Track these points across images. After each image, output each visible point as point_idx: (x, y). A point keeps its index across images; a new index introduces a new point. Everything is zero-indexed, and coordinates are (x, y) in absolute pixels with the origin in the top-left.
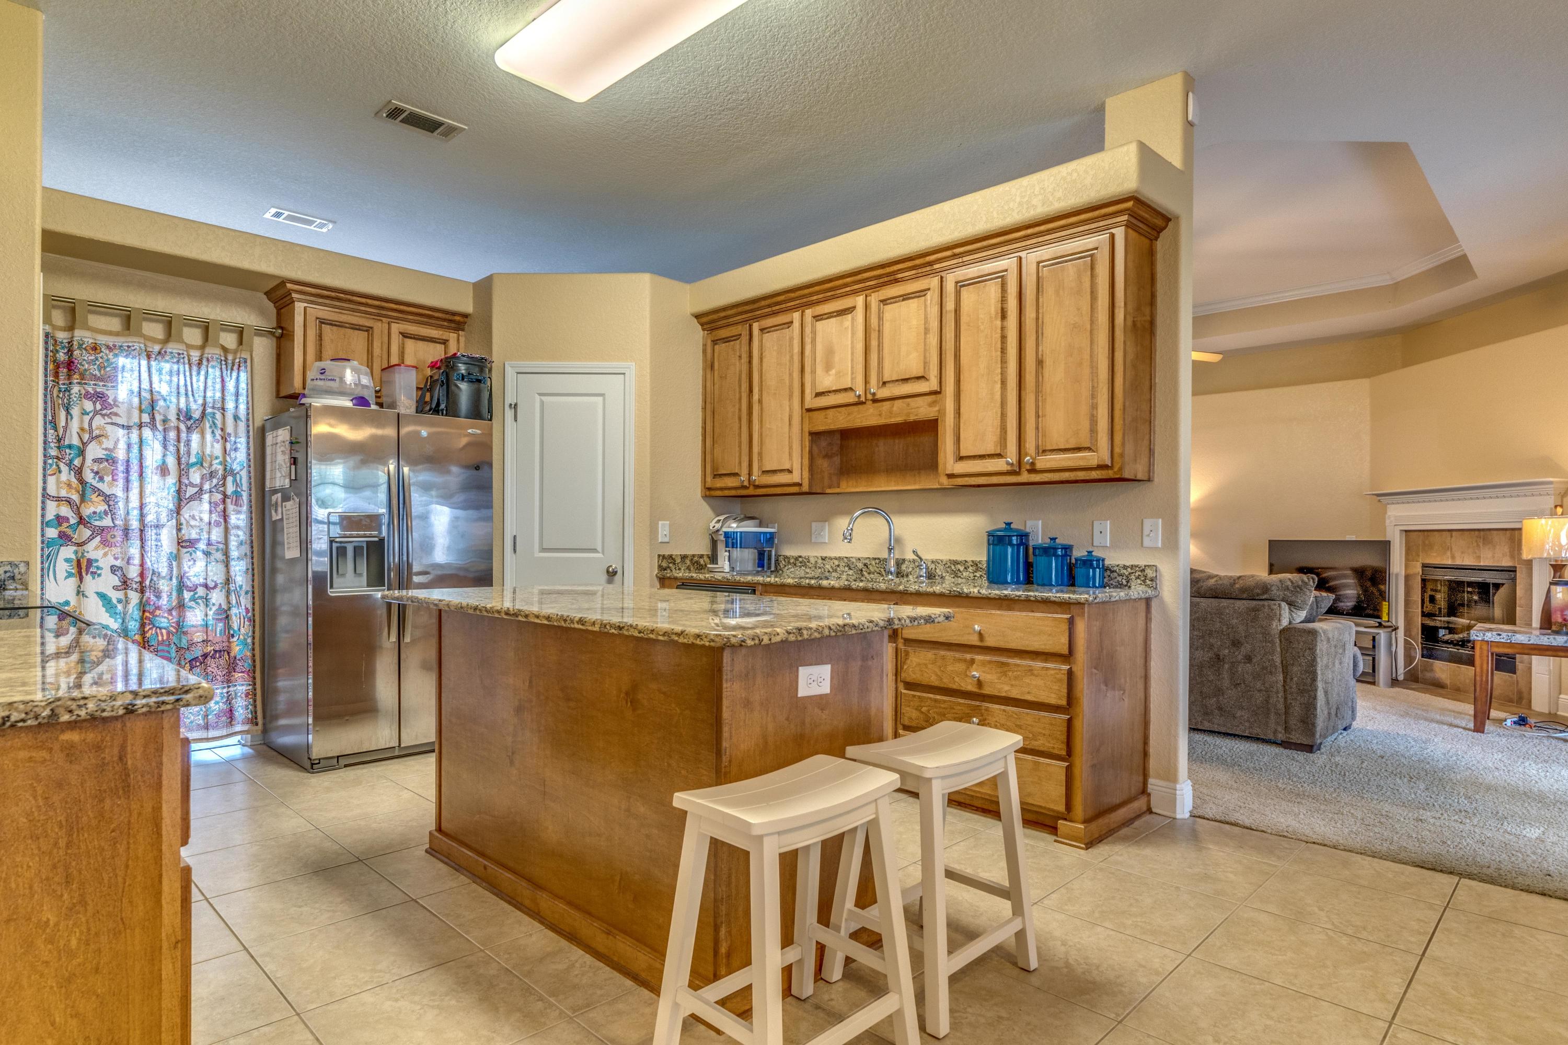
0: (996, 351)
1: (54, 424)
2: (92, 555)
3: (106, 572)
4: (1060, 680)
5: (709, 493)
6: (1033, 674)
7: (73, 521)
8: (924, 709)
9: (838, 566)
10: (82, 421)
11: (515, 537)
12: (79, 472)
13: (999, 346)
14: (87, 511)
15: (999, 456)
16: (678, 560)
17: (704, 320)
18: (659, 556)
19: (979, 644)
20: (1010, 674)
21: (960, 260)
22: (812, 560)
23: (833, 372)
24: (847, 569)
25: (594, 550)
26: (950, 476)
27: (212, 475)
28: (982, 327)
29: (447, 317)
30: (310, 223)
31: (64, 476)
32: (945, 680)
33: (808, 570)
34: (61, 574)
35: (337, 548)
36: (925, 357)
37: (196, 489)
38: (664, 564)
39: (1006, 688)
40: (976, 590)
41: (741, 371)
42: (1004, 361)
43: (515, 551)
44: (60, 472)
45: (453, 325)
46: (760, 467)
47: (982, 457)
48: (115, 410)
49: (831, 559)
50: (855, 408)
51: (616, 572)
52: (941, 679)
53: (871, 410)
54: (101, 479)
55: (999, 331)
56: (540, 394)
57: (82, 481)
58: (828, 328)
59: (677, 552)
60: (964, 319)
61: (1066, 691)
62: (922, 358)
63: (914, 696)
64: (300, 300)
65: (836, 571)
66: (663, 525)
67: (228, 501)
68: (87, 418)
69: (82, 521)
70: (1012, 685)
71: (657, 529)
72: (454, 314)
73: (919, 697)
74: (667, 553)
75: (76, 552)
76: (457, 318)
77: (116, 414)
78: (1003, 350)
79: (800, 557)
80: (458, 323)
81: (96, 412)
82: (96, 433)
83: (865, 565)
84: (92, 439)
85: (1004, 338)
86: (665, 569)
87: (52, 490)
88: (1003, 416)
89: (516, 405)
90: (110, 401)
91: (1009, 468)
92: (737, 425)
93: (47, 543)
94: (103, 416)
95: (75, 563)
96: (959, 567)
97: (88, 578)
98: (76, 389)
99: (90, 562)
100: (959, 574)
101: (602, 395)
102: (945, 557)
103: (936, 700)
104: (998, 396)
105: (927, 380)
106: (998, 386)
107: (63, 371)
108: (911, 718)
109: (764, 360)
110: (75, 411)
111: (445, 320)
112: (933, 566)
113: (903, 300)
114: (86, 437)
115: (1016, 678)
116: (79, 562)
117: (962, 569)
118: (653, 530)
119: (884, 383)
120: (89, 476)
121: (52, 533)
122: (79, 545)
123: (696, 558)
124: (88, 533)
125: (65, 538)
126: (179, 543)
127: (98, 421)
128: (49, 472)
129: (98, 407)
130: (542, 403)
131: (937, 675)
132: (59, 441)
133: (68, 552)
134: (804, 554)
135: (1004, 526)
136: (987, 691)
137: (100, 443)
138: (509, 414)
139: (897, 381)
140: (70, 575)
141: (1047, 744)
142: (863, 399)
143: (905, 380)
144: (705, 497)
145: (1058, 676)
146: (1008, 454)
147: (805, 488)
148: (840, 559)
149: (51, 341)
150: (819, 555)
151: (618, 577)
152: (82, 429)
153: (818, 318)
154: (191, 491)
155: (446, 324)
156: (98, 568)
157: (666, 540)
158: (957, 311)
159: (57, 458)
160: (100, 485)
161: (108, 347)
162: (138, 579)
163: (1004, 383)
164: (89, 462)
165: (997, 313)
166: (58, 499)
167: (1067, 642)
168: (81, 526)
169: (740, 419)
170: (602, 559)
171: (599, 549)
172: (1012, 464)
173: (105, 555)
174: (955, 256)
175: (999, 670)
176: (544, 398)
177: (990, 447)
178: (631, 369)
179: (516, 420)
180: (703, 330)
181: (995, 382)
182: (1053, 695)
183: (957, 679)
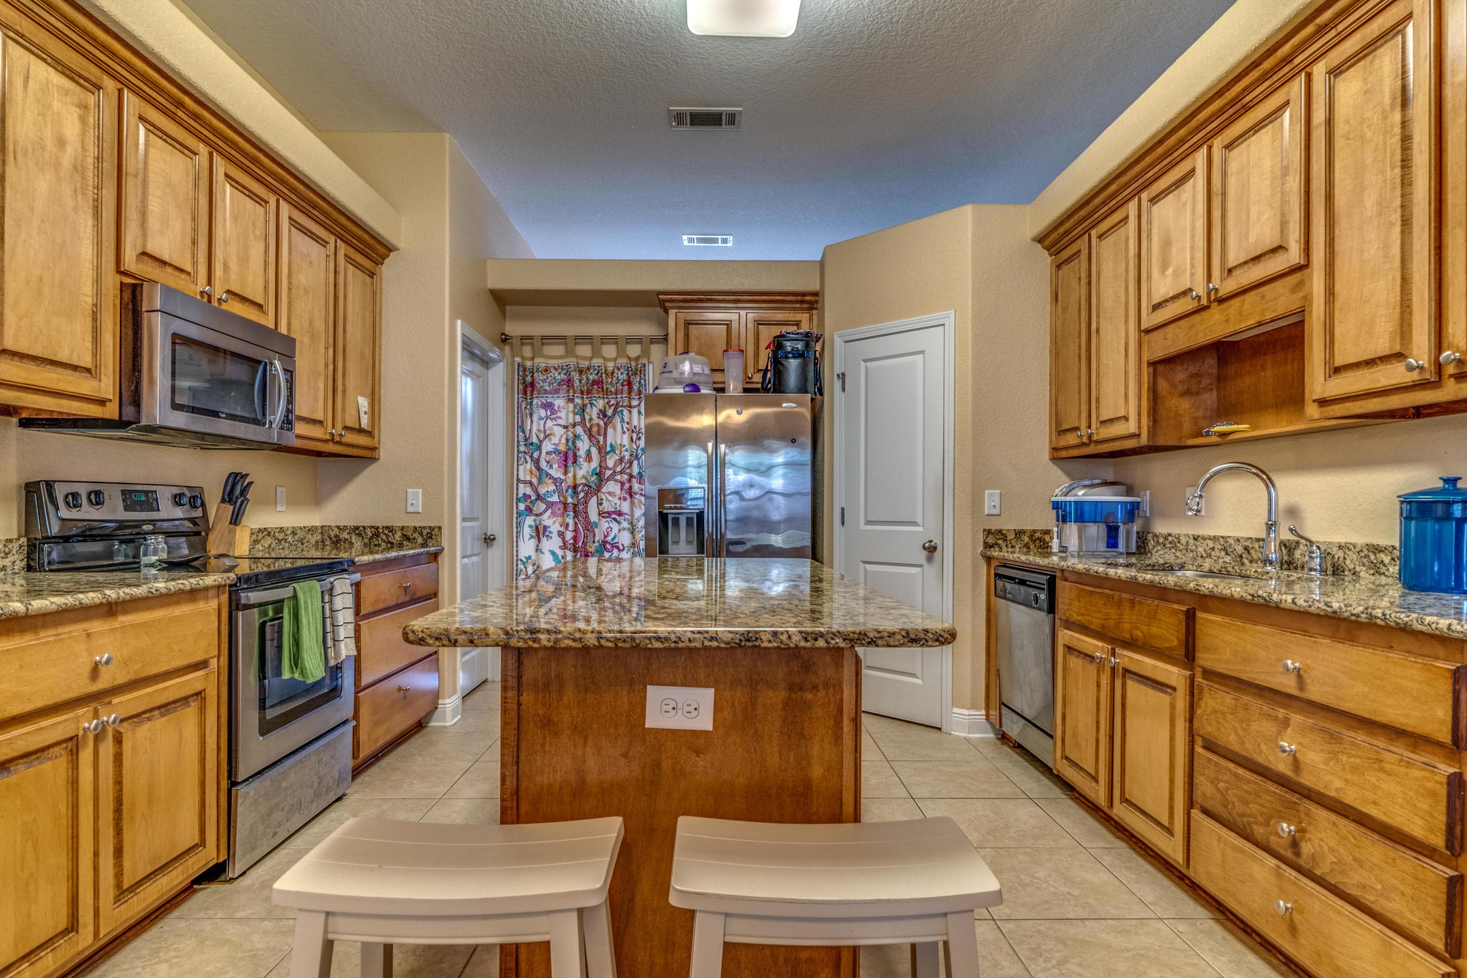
0: (1393, 168)
1: (522, 428)
2: (547, 522)
3: (555, 535)
4: (1433, 794)
5: (1058, 455)
6: (1382, 769)
7: (533, 498)
8: (1221, 785)
9: (1213, 549)
10: (539, 425)
11: (843, 509)
12: (537, 462)
13: (1398, 157)
14: (542, 490)
15: (1399, 356)
16: (1011, 536)
17: (1047, 242)
18: (984, 530)
19: (1295, 692)
20: (1344, 758)
21: (1333, 33)
22: (1183, 540)
23: (1170, 271)
24: (1223, 553)
25: (915, 523)
26: (1323, 402)
27: (621, 460)
28: (1369, 135)
29: (799, 298)
30: (715, 241)
31: (528, 466)
32: (1248, 746)
33: (1178, 554)
34: (527, 537)
35: (673, 519)
36: (1283, 215)
37: (611, 472)
38: (990, 540)
39: (1338, 783)
40: (1289, 598)
41: (1080, 297)
42: (1406, 182)
43: (843, 523)
44: (526, 462)
45: (805, 306)
46: (1098, 417)
47: (1370, 363)
48: (559, 414)
49: (1204, 538)
50: (1197, 318)
51: (935, 548)
52: (1243, 743)
53: (1217, 317)
54: (551, 466)
55: (1397, 130)
56: (865, 361)
57: (539, 469)
58: (1164, 211)
59: (1009, 525)
60: (1340, 129)
61: (1443, 818)
62: (1279, 216)
63: (1210, 760)
64: (672, 308)
65: (1209, 556)
66: (990, 495)
67: (634, 480)
68: (542, 422)
69: (539, 497)
70: (1346, 781)
71: (983, 499)
72: (804, 294)
73: (1216, 763)
74: (994, 528)
75: (535, 521)
76: (808, 298)
77: (560, 418)
78: (1406, 163)
79: (1170, 535)
80: (811, 302)
81: (547, 417)
82: (548, 432)
83: (1246, 548)
84: (546, 437)
85: (1406, 139)
86: (992, 546)
87: (521, 477)
88: (1405, 281)
89: (843, 374)
90: (556, 408)
91: (1415, 376)
92: (1076, 366)
93: (519, 514)
94: (552, 419)
95: (534, 529)
96: (1382, 556)
97: (544, 540)
98: (535, 401)
99: (545, 528)
100: (1383, 570)
101: (922, 352)
102: (1360, 540)
103: (1237, 776)
104: (1396, 250)
105: (1287, 250)
106: (1397, 229)
107: (529, 389)
108: (1204, 795)
109: (1102, 276)
110: (535, 418)
111: (797, 302)
112: (1340, 554)
113: (1256, 132)
114: (542, 436)
115: (1354, 769)
116: (537, 528)
117: (1387, 560)
118: (977, 501)
119: (1230, 271)
120: (543, 465)
121: (522, 506)
122: (537, 515)
123: (1038, 535)
124: (543, 506)
125: (529, 510)
126: (600, 515)
127: (549, 423)
128: (520, 463)
129: (549, 413)
130: (866, 368)
131: (1237, 734)
132: (526, 440)
133: (530, 521)
134: (1175, 531)
135: (1440, 484)
136: (1307, 780)
137: (550, 440)
138: (838, 384)
139: (1246, 263)
140: (532, 537)
141: (1408, 915)
142: (1204, 302)
143: (1257, 259)
144: (1054, 459)
145: (1428, 785)
146: (1415, 351)
147: (1144, 440)
148: (1214, 539)
149: (521, 369)
150: (1191, 532)
151: (937, 554)
152: (539, 431)
153: (1154, 200)
154: (608, 473)
155: (798, 305)
156: (551, 533)
157: (997, 511)
158: (1330, 122)
159: (525, 452)
160: (550, 471)
161: (556, 369)
162: (571, 541)
163: (1406, 222)
164: (544, 455)
165: (1394, 99)
166: (525, 482)
167: (1449, 719)
168: (539, 502)
169: (1080, 357)
170: (921, 533)
171: (920, 522)
172: (1421, 368)
173: (554, 522)
174: (1322, 30)
175: (1327, 747)
176: (869, 364)
177: (1382, 344)
178: (949, 317)
179: (844, 390)
180: (1051, 255)
181: (1392, 224)
182: (1420, 822)
183: (1263, 747)
